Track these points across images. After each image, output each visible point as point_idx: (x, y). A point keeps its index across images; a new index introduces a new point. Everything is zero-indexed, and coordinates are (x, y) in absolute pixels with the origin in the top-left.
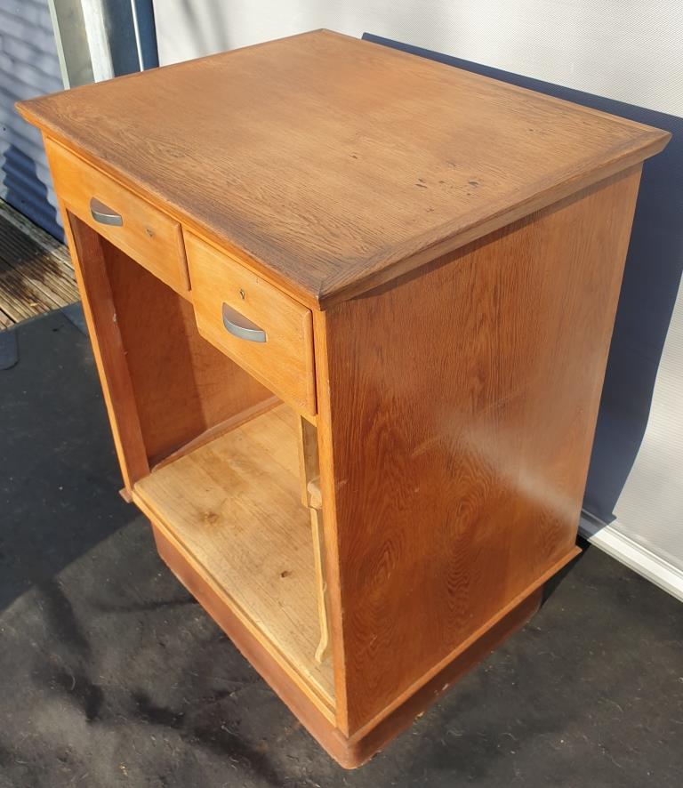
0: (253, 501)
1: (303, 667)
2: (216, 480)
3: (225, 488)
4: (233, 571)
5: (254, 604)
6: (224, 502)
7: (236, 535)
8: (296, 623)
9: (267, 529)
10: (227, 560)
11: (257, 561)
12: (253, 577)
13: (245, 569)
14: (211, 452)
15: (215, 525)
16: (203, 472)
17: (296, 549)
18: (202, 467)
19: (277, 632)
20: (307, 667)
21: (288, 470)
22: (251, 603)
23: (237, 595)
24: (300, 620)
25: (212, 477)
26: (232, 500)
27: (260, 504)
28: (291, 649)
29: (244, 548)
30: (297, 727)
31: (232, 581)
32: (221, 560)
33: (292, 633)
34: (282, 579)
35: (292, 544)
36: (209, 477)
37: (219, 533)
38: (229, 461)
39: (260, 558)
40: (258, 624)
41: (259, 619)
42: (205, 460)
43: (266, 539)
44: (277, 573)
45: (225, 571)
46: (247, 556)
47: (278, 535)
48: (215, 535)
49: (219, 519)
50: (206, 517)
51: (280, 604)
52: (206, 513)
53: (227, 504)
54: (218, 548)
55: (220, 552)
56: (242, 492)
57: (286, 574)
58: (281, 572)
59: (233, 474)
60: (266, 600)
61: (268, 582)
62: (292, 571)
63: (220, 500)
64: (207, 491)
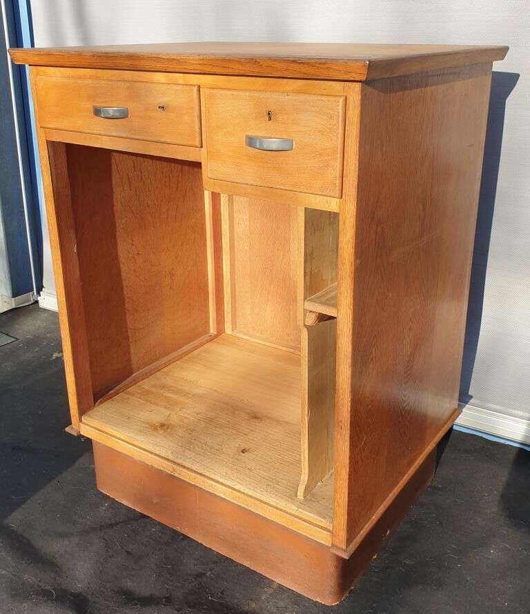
0: (195, 412)
2: (155, 404)
3: (165, 408)
4: (197, 456)
5: (227, 474)
6: (169, 416)
8: (269, 479)
9: (216, 427)
10: (190, 450)
11: (217, 447)
12: (218, 457)
13: (209, 454)
14: (144, 388)
15: (169, 430)
16: (141, 401)
17: (246, 435)
18: (139, 398)
22: (225, 474)
24: (271, 476)
25: (150, 402)
26: (176, 413)
27: (201, 413)
29: (202, 441)
30: (275, 586)
32: (185, 451)
33: (268, 485)
34: (243, 454)
35: (241, 433)
36: (148, 403)
37: (174, 435)
38: (162, 391)
39: (219, 445)
42: (139, 393)
43: (218, 433)
44: (238, 452)
45: (191, 458)
46: (206, 445)
47: (227, 429)
48: (172, 437)
49: (171, 427)
50: (158, 427)
51: (250, 470)
52: (157, 424)
53: (172, 417)
54: (178, 445)
55: (182, 446)
56: (182, 408)
57: (245, 451)
58: (240, 450)
59: (168, 398)
60: (236, 469)
61: (232, 458)
62: (249, 449)
63: (165, 415)
64: (151, 411)
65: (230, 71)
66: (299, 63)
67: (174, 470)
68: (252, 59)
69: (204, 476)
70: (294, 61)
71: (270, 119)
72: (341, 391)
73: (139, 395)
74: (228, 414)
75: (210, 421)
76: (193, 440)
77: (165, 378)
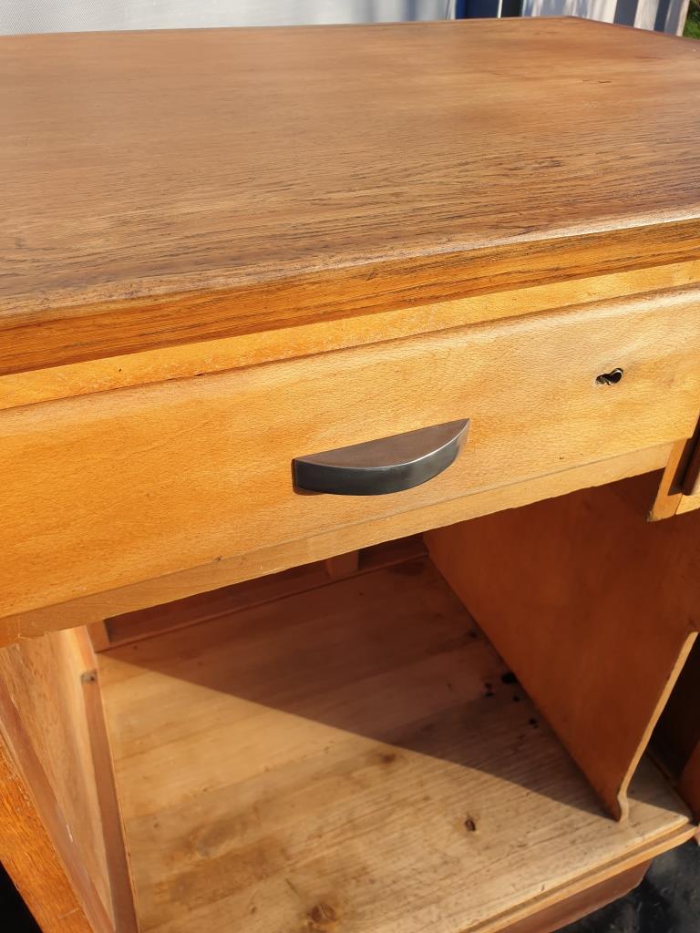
0: (310, 837)
2: (233, 890)
3: (260, 878)
4: (443, 904)
5: (514, 885)
6: (293, 888)
7: (372, 882)
8: (557, 833)
9: (377, 829)
10: (420, 908)
11: (436, 859)
12: (465, 874)
13: (448, 881)
14: (161, 884)
15: (339, 912)
16: (204, 911)
17: (427, 799)
18: (190, 909)
19: (568, 863)
21: (267, 770)
22: (512, 889)
23: (489, 909)
24: (552, 826)
25: (224, 896)
26: (292, 871)
27: (320, 828)
28: (600, 851)
29: (405, 873)
32: (415, 918)
33: (573, 842)
34: (477, 832)
35: (417, 801)
36: (221, 903)
37: (360, 910)
38: (199, 857)
39: (431, 853)
40: (548, 888)
41: (540, 885)
42: (173, 901)
43: (396, 835)
44: (466, 836)
45: (440, 918)
46: (420, 873)
47: (394, 817)
48: (362, 915)
49: (329, 903)
50: (315, 926)
51: (522, 846)
52: (306, 923)
53: (300, 880)
54: (392, 919)
55: (400, 916)
56: (283, 851)
57: (471, 825)
58: (464, 829)
59: (233, 858)
60: (510, 865)
61: (479, 854)
62: (468, 814)
63: (286, 892)
64: (254, 910)
73: (177, 903)
74: (353, 792)
75: (355, 828)
76: (396, 887)
77: (156, 826)
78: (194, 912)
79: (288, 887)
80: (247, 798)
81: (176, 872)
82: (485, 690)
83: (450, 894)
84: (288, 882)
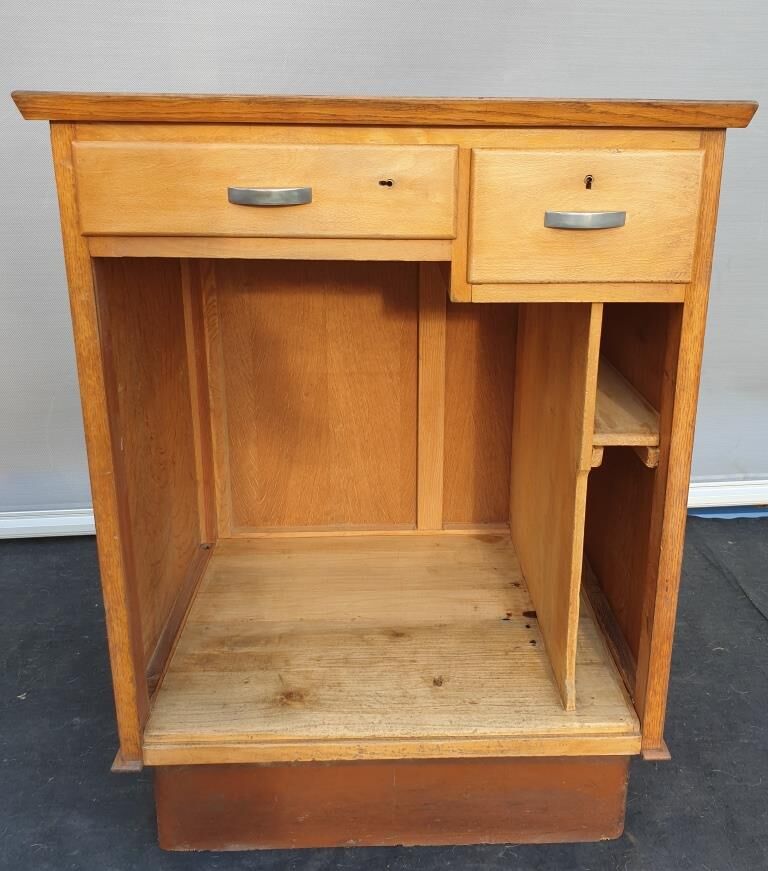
0: (310, 659)
1: (568, 724)
2: (239, 670)
3: (261, 669)
4: (387, 716)
5: (451, 722)
6: (281, 678)
7: (340, 691)
8: (509, 704)
9: (363, 667)
10: (368, 713)
11: (398, 693)
12: (415, 705)
14: (193, 654)
15: (307, 699)
16: (214, 674)
17: (414, 661)
18: (204, 671)
19: (506, 721)
20: (571, 720)
21: (301, 620)
22: (448, 723)
23: (423, 730)
24: (507, 699)
25: (231, 671)
26: (286, 672)
27: (321, 657)
28: (537, 722)
29: (369, 693)
31: (402, 724)
32: (362, 717)
33: (518, 712)
34: (441, 688)
35: (403, 661)
36: (227, 673)
37: (323, 702)
38: (226, 649)
39: (396, 689)
42: (196, 664)
43: (375, 673)
44: (431, 687)
45: (380, 722)
46: (380, 696)
47: (381, 664)
48: (321, 705)
49: (303, 693)
50: (285, 700)
51: (473, 703)
52: (279, 697)
53: (288, 678)
54: (343, 712)
55: (350, 713)
56: (286, 661)
57: (438, 682)
58: (432, 684)
59: (249, 655)
60: (456, 710)
61: (434, 698)
62: (440, 677)
63: (275, 680)
64: (246, 683)
65: (534, 121)
66: (656, 107)
67: (361, 751)
68: (578, 103)
69: (419, 738)
70: (649, 105)
71: (588, 186)
72: (670, 540)
73: (197, 666)
74: (358, 645)
75: (346, 663)
76: (356, 698)
77: (207, 628)
78: (206, 673)
79: (278, 678)
80: (278, 630)
81: (206, 652)
82: (506, 617)
83: (397, 712)
84: (280, 676)
